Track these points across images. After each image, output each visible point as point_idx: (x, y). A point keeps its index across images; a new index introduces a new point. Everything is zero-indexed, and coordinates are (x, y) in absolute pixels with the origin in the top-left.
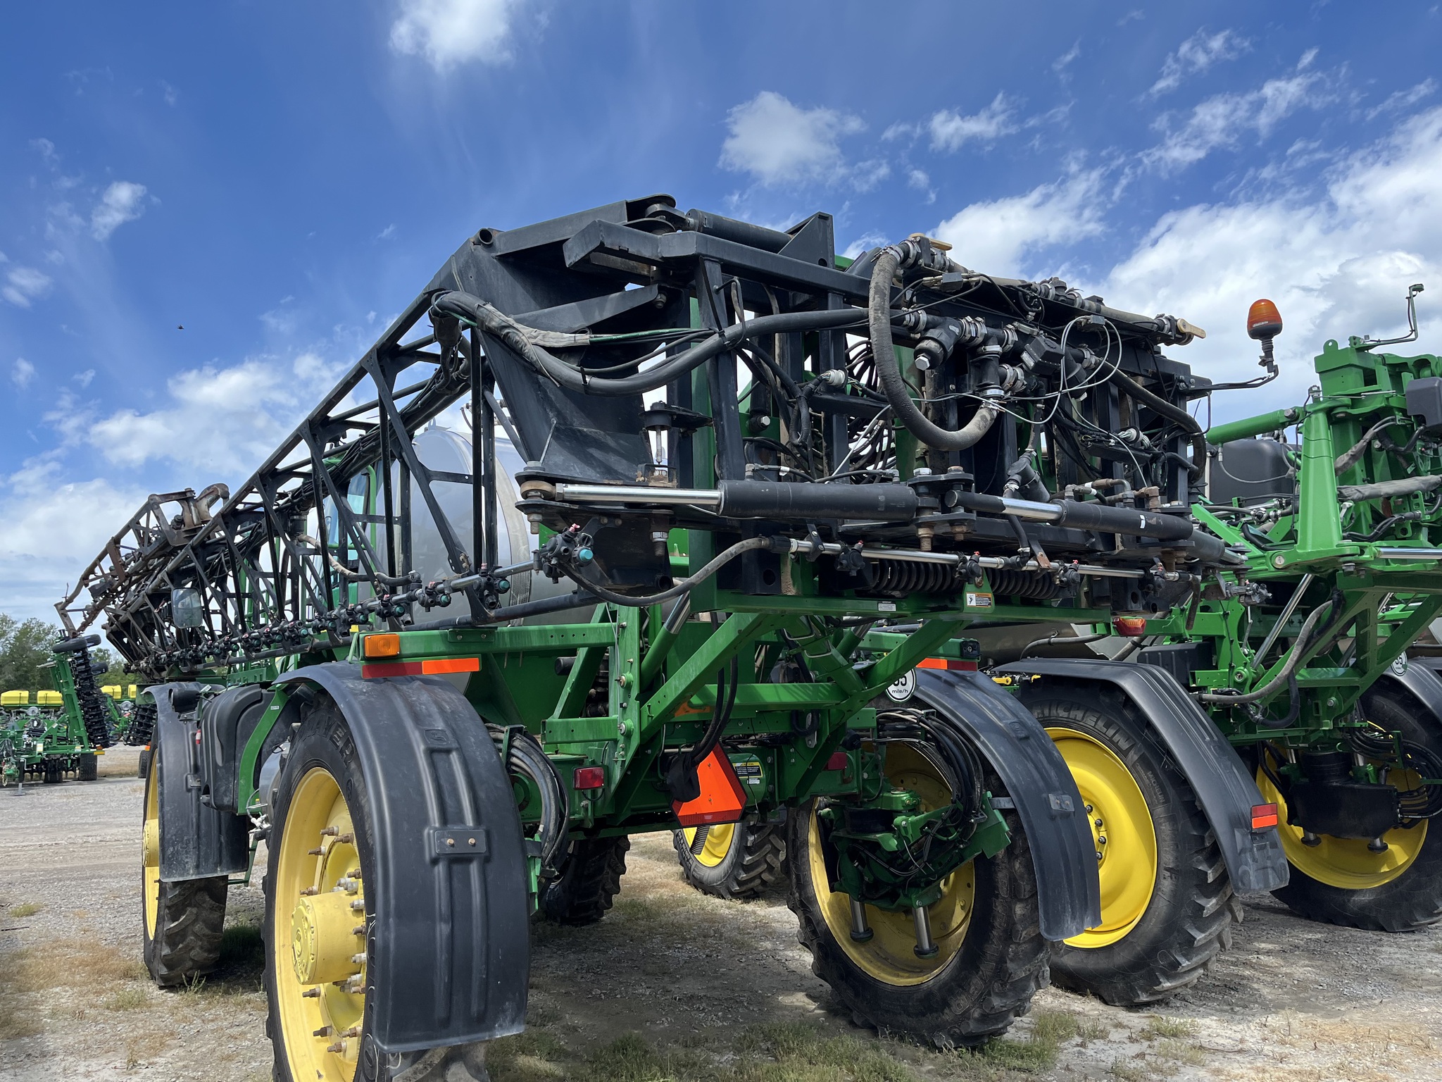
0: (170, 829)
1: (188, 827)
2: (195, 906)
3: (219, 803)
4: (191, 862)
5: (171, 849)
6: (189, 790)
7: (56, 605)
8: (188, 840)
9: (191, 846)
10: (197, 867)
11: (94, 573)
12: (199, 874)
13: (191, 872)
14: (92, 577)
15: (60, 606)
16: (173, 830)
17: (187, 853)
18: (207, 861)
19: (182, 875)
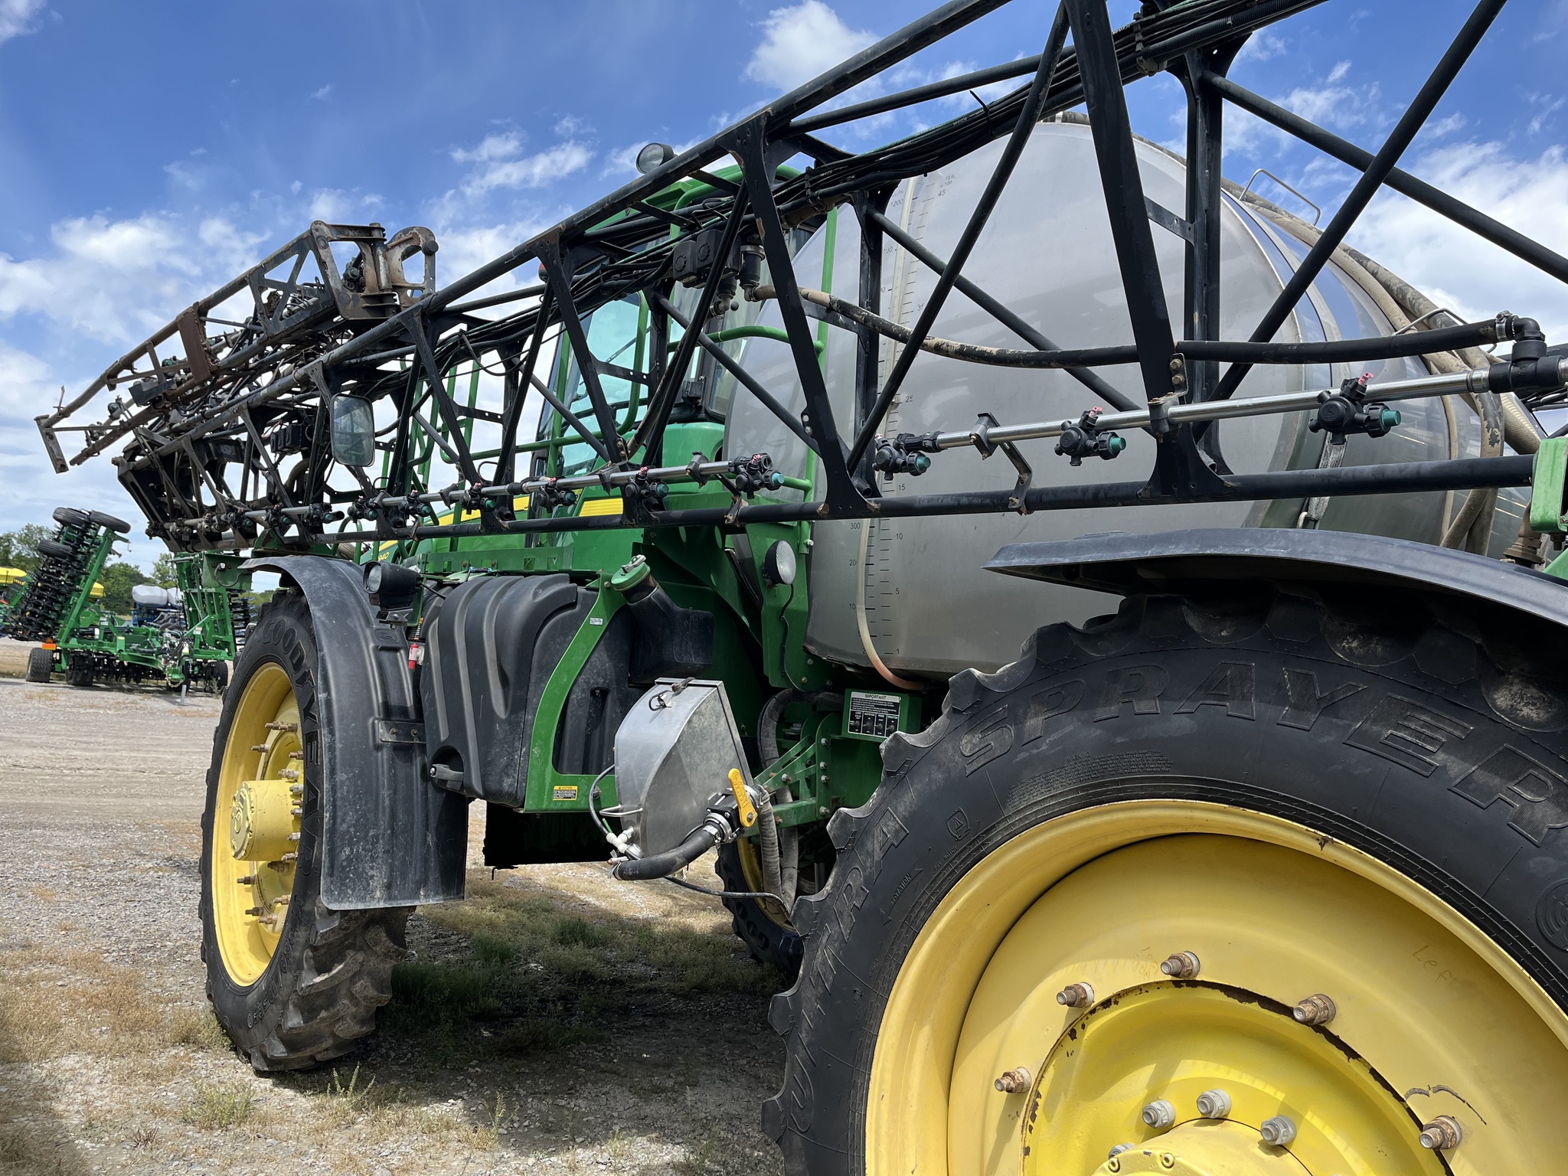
0: (346, 814)
1: (376, 814)
2: (361, 949)
3: (493, 786)
4: (378, 878)
5: (347, 851)
6: (378, 748)
7: (38, 419)
8: (376, 837)
9: (380, 847)
10: (389, 887)
11: (131, 368)
12: (390, 898)
13: (378, 894)
14: (126, 373)
15: (44, 422)
16: (351, 817)
17: (373, 859)
18: (404, 876)
19: (362, 899)
